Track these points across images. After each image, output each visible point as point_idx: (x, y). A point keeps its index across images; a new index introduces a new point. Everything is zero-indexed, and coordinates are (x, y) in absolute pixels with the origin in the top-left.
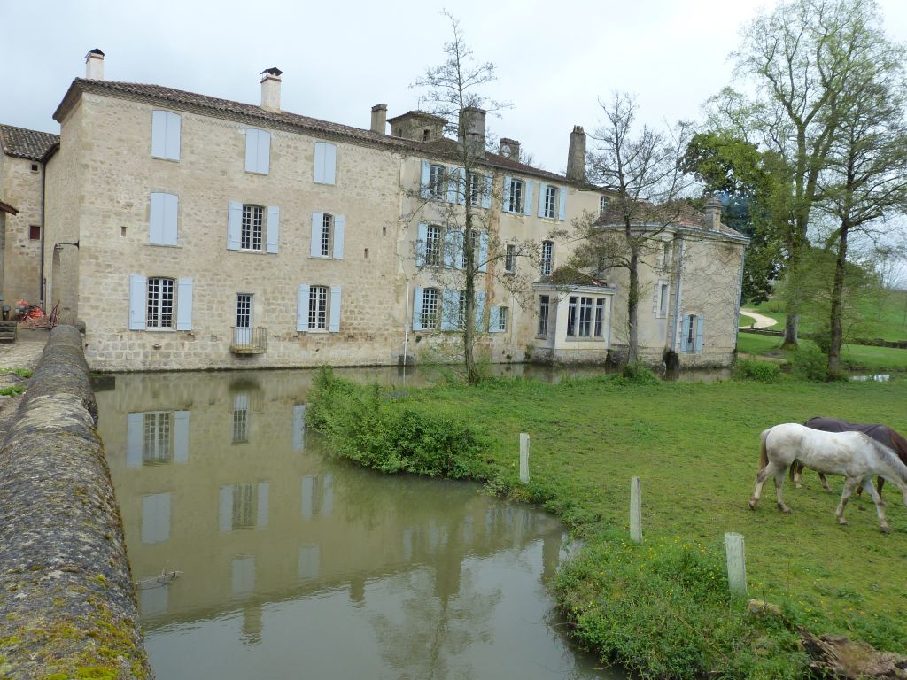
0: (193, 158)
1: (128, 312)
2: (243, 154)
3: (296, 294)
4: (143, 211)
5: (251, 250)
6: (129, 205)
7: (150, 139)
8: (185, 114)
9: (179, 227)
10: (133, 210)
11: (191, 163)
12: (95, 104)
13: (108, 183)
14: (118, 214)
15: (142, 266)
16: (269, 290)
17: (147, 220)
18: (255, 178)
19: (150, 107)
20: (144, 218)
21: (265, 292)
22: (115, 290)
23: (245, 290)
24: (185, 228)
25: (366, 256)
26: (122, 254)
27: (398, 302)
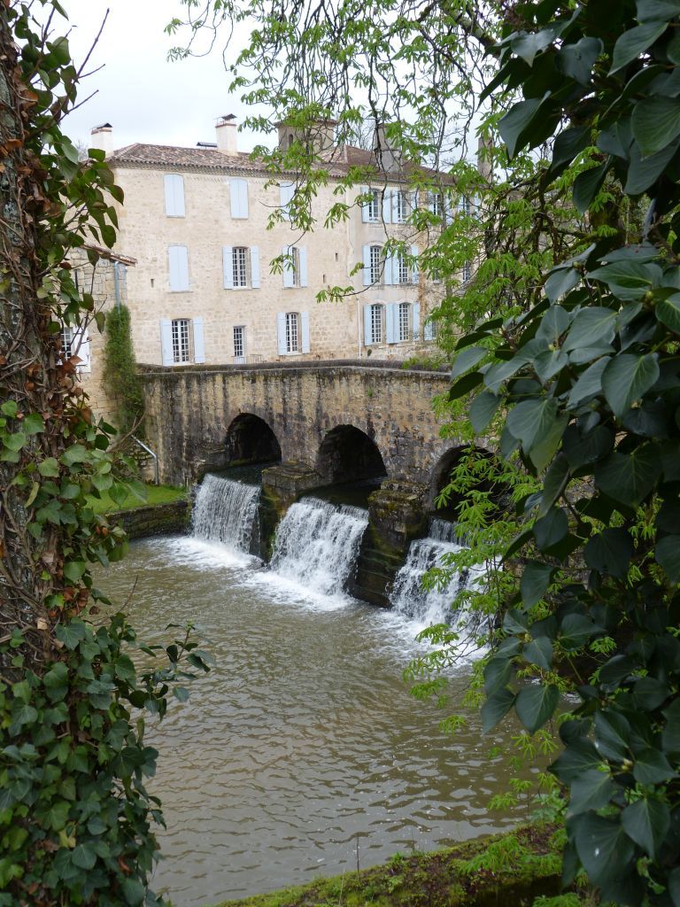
0: (194, 212)
1: (161, 351)
2: (229, 203)
3: (276, 321)
4: (164, 264)
5: (239, 287)
6: (155, 260)
7: (164, 201)
8: (186, 175)
9: (190, 275)
10: (158, 264)
11: (194, 217)
12: (126, 177)
13: (139, 243)
14: (148, 269)
15: (167, 311)
16: (256, 321)
17: (168, 272)
18: (239, 223)
19: (162, 173)
20: (165, 270)
21: (253, 324)
22: (150, 334)
23: (238, 324)
24: (194, 274)
25: (324, 281)
26: (153, 302)
27: (351, 320)
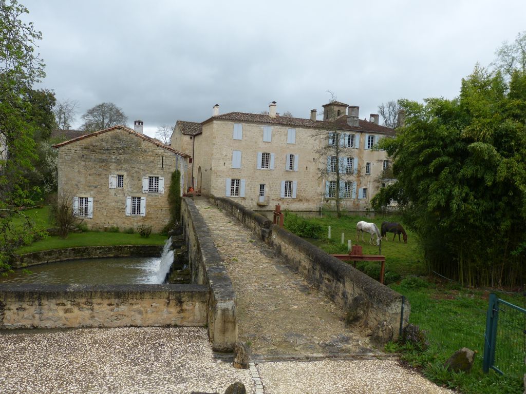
0: (246, 138)
1: (225, 190)
2: (262, 136)
3: (280, 184)
4: (230, 157)
5: (265, 169)
7: (233, 133)
8: (244, 124)
9: (241, 162)
10: (227, 157)
11: (246, 140)
12: (217, 124)
13: (220, 149)
14: (223, 159)
15: (230, 176)
16: (271, 183)
17: (232, 160)
18: (267, 144)
19: (233, 123)
20: (230, 159)
21: (269, 183)
22: (222, 183)
23: (263, 183)
24: (243, 162)
25: (307, 169)
26: (224, 172)
27: (319, 186)
